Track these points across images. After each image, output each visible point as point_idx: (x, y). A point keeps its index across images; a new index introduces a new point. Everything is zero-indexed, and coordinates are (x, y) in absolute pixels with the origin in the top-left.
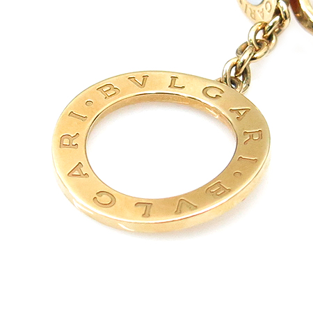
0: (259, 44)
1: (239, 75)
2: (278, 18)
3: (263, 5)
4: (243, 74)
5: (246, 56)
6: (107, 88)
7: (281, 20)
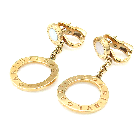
0: (57, 51)
1: (53, 57)
2: (61, 44)
3: (57, 41)
4: (54, 57)
5: (54, 53)
6: (22, 60)
7: (62, 44)
